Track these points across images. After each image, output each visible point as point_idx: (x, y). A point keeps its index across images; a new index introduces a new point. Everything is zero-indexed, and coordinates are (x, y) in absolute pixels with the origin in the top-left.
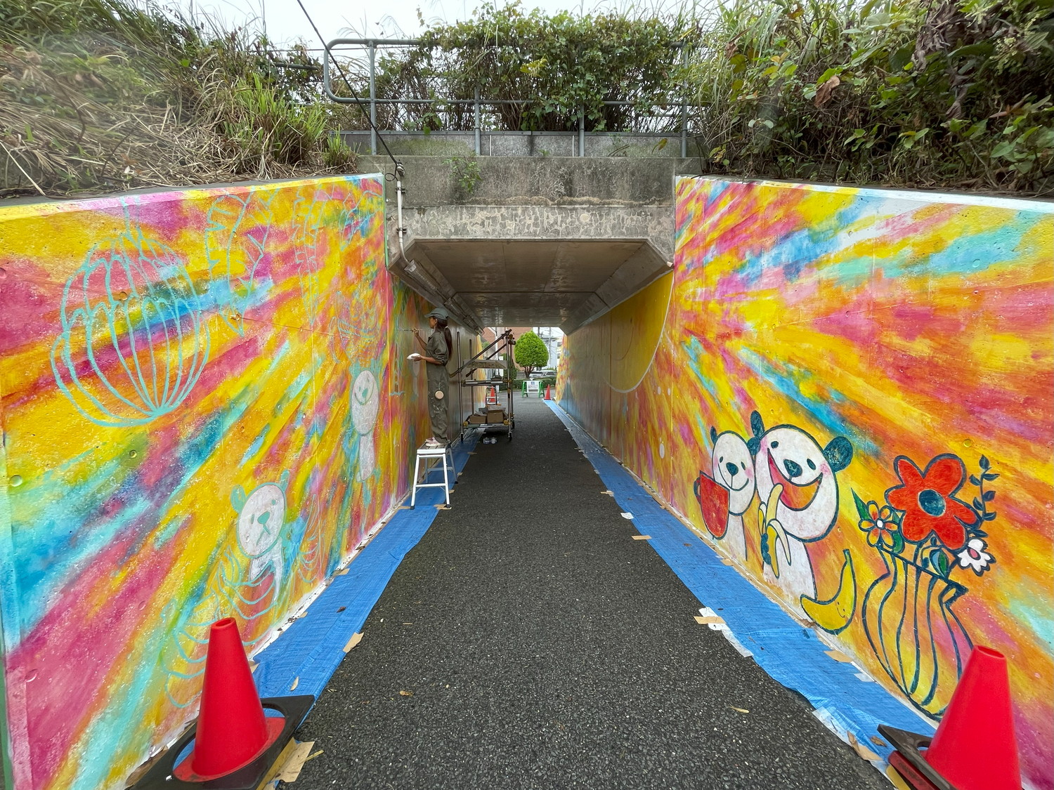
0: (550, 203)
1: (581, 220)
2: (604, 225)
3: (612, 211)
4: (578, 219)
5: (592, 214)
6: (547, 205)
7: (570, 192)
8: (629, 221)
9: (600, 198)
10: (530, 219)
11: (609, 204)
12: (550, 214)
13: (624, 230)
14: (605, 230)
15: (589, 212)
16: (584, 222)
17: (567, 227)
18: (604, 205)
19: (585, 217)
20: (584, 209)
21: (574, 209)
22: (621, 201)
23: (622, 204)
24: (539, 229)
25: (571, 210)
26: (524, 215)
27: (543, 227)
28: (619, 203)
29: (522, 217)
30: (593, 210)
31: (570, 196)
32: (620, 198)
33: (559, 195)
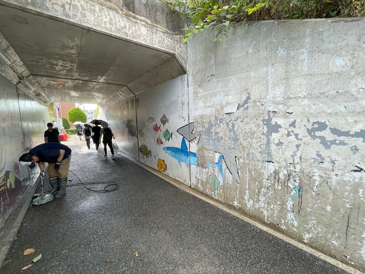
0: (121, 12)
1: (142, 31)
2: (154, 39)
3: (158, 32)
4: (139, 30)
5: (147, 30)
6: (118, 12)
7: (133, 10)
8: (167, 41)
9: (152, 22)
10: (106, 17)
11: (156, 27)
12: (120, 19)
13: (165, 45)
14: (155, 42)
15: (145, 27)
16: (143, 33)
17: (133, 33)
18: (154, 26)
19: (144, 30)
20: (143, 25)
21: (136, 22)
22: (162, 28)
23: (163, 30)
24: (113, 27)
25: (134, 22)
26: (101, 13)
27: (117, 27)
28: (161, 28)
29: (99, 14)
30: (148, 27)
31: (134, 12)
32: (162, 26)
33: (126, 9)
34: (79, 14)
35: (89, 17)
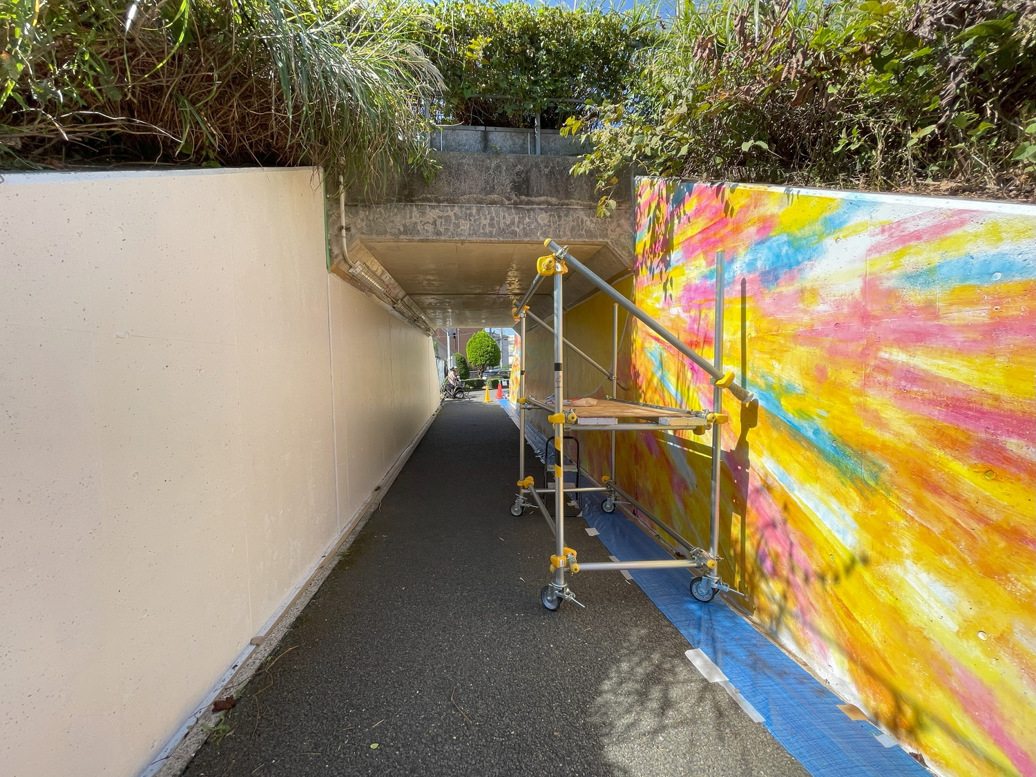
0: (507, 202)
1: (540, 221)
2: (563, 227)
3: (571, 212)
4: (536, 220)
5: (550, 215)
6: (502, 204)
7: (528, 191)
8: (588, 223)
9: (558, 199)
10: (486, 219)
11: (568, 205)
12: (506, 215)
13: (583, 232)
14: (564, 232)
15: (546, 212)
16: (542, 223)
17: (524, 228)
18: (562, 205)
19: (543, 218)
20: (542, 209)
21: (533, 210)
22: (580, 201)
23: (581, 205)
24: (495, 230)
25: (528, 210)
26: (479, 215)
27: (500, 228)
28: (578, 203)
29: (477, 217)
30: (551, 210)
31: (527, 195)
32: (579, 199)
33: (516, 195)
34: (451, 228)
35: (464, 226)
